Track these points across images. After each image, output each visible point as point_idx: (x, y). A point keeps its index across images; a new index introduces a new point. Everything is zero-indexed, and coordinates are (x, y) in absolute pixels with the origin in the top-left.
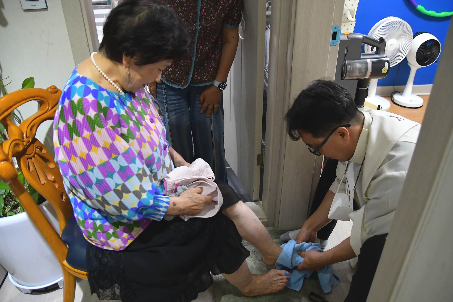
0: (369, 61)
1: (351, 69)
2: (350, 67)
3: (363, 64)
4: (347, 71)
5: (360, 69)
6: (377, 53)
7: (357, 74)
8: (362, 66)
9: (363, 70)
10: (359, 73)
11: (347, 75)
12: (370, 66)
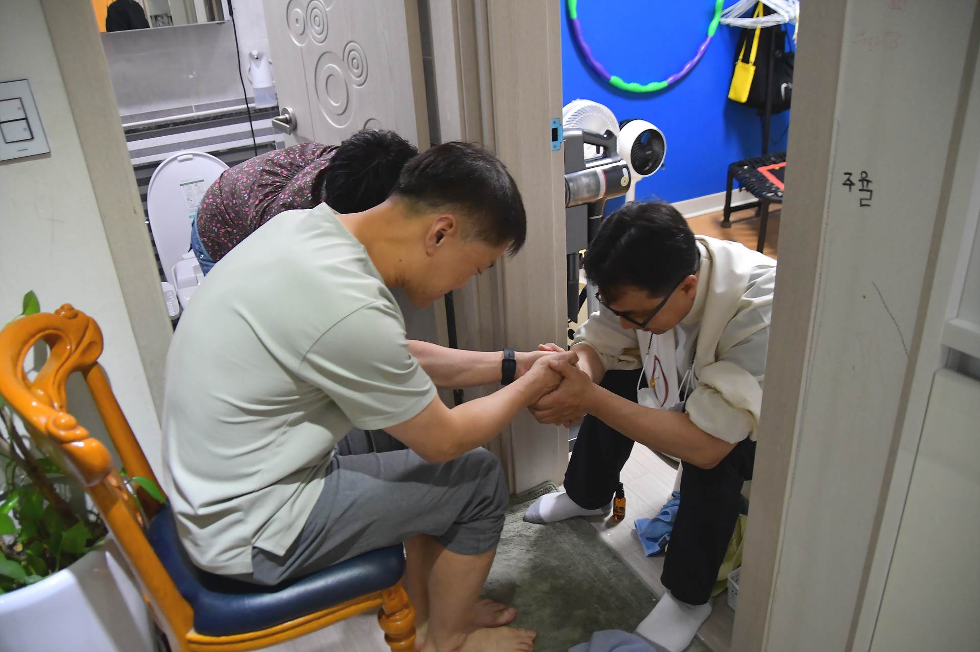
0: (599, 170)
1: (576, 188)
2: (573, 184)
3: (590, 178)
4: (571, 193)
5: (588, 186)
6: (605, 156)
7: (586, 195)
8: (590, 180)
9: (593, 187)
10: (588, 192)
11: (571, 199)
12: (602, 178)
